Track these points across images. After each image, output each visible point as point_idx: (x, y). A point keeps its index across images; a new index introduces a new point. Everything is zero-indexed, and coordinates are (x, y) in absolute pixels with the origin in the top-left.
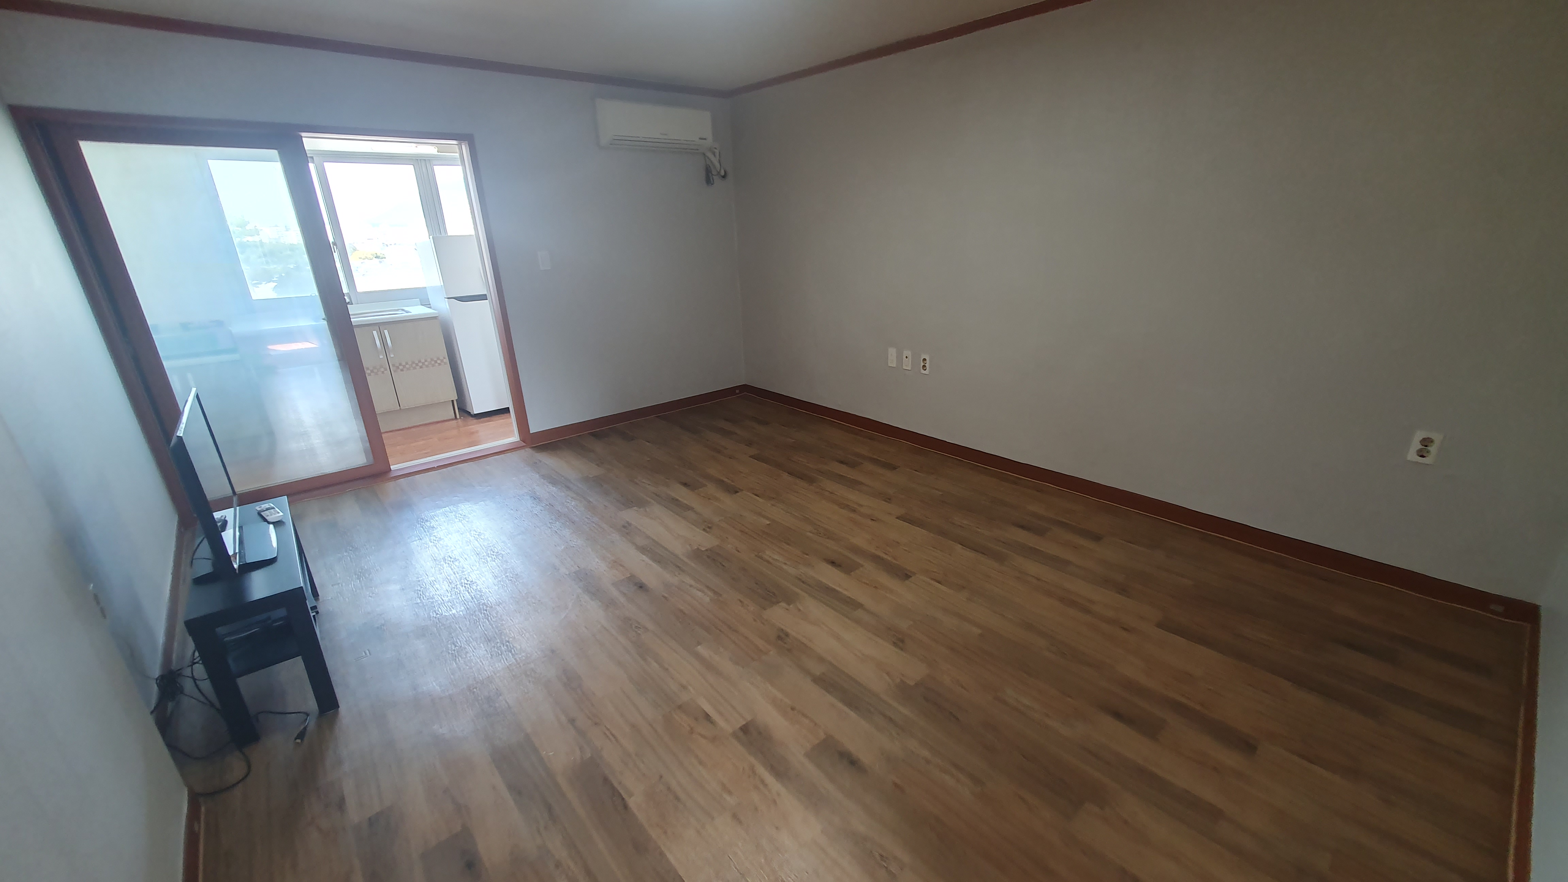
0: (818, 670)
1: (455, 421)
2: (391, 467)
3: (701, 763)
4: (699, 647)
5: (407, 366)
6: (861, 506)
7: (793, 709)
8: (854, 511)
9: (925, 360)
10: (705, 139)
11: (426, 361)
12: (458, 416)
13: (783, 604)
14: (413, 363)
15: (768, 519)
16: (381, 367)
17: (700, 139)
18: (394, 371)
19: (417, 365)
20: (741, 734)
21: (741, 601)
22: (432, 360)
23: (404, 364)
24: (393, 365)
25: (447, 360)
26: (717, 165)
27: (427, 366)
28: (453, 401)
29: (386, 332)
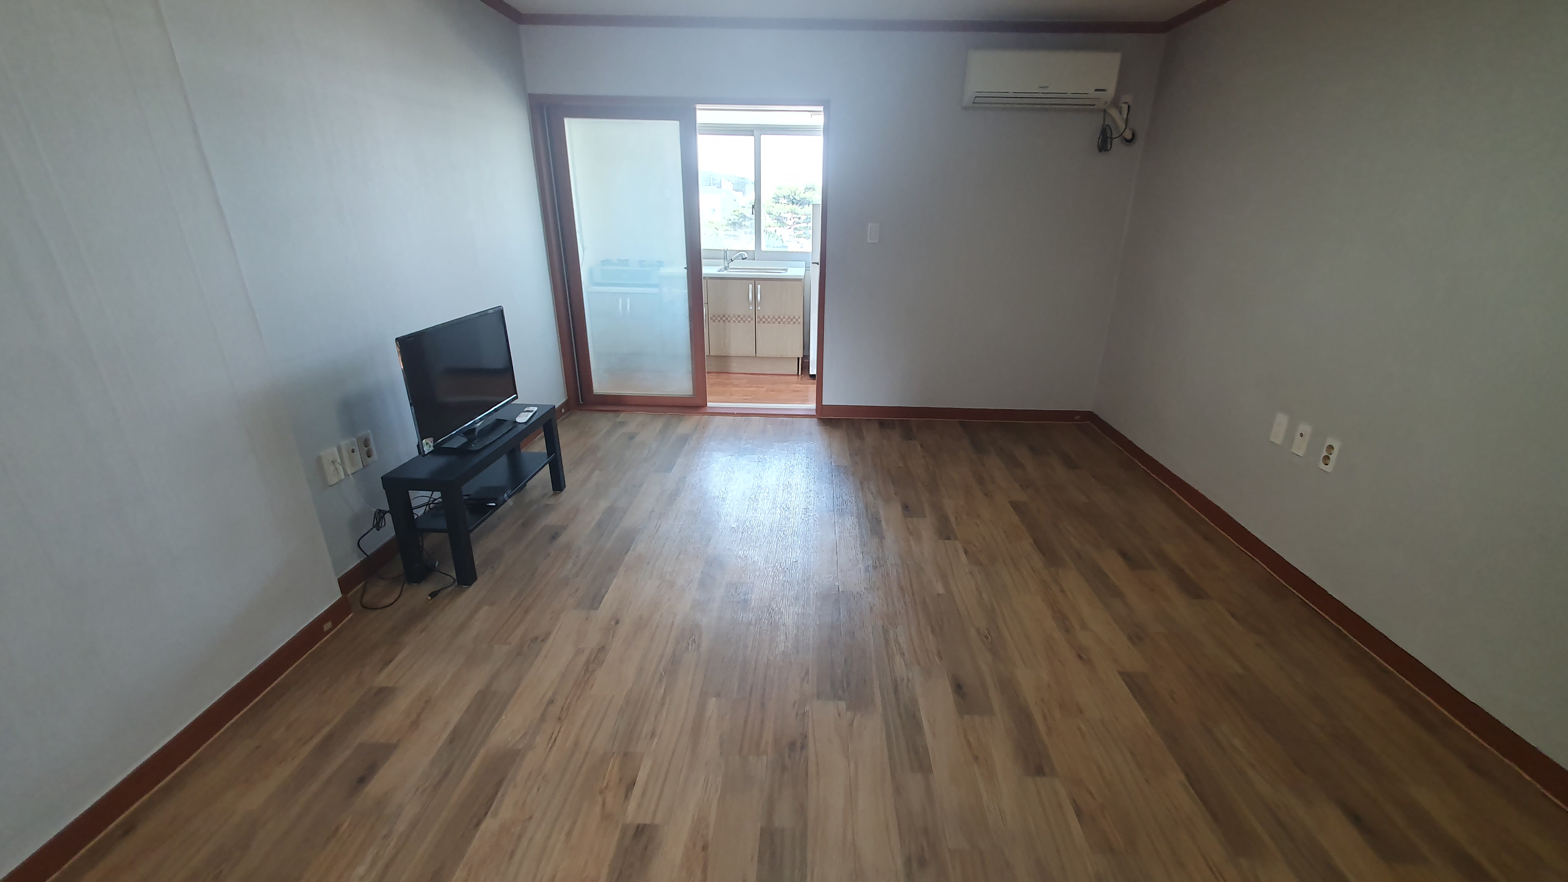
0: (784, 818)
1: (796, 377)
2: (708, 403)
3: (569, 834)
4: (714, 699)
5: (769, 320)
6: (1084, 627)
7: (705, 848)
8: (1067, 630)
9: (1331, 447)
10: (1103, 90)
11: (784, 318)
12: (800, 374)
13: (843, 705)
14: (774, 317)
15: (946, 585)
16: (749, 317)
17: (1097, 90)
18: (758, 323)
19: (776, 320)
20: (631, 832)
21: (807, 673)
22: (789, 318)
23: (766, 317)
24: (759, 317)
25: (801, 320)
26: (1122, 125)
27: (784, 323)
28: (798, 358)
29: (759, 286)
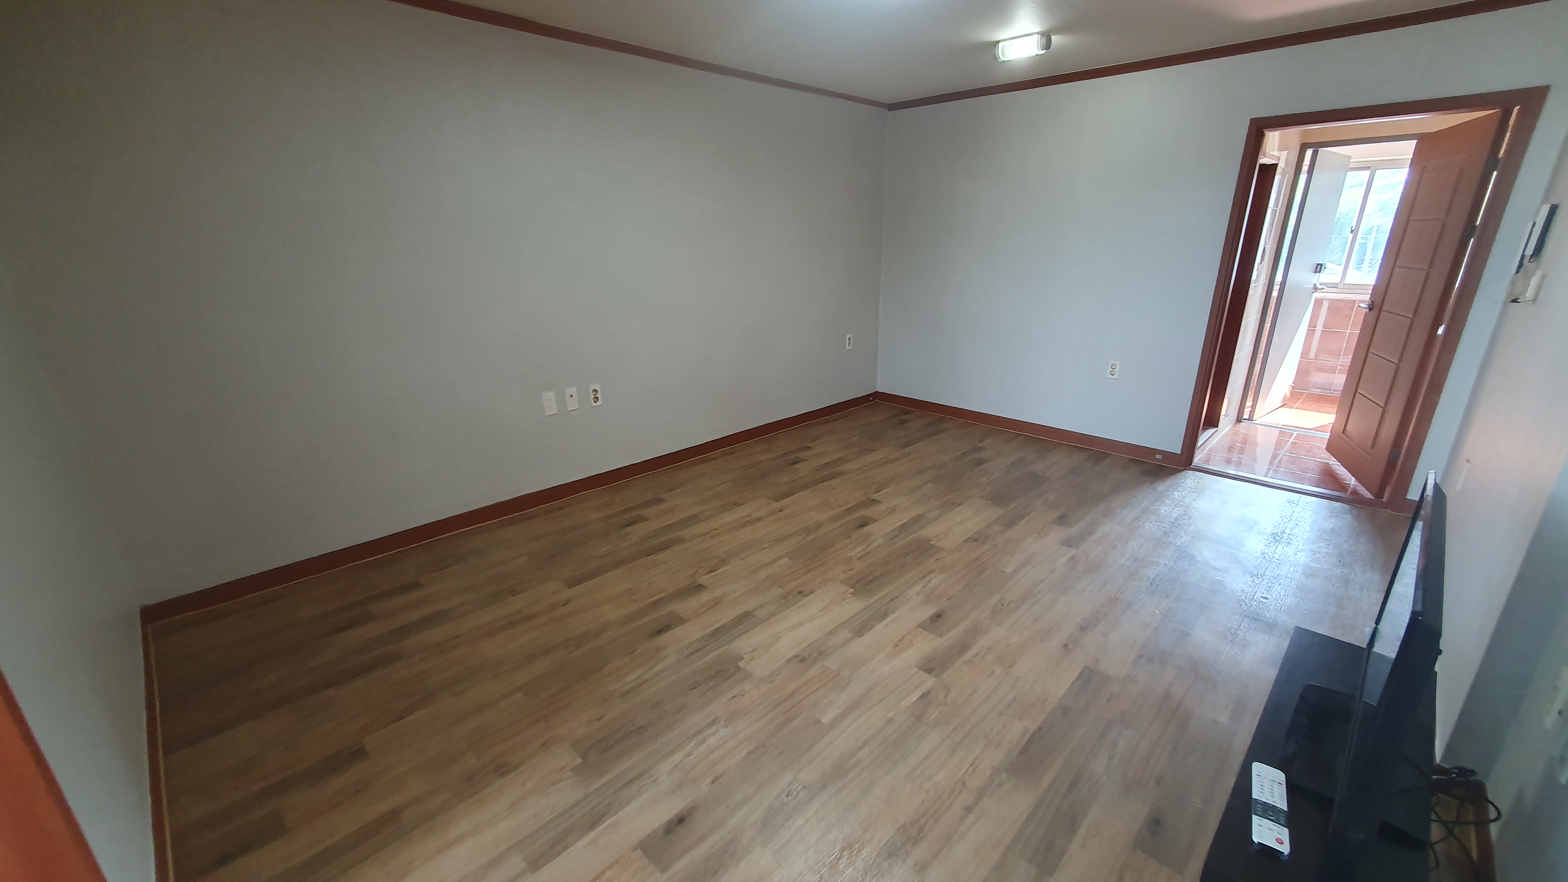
9: (595, 391)
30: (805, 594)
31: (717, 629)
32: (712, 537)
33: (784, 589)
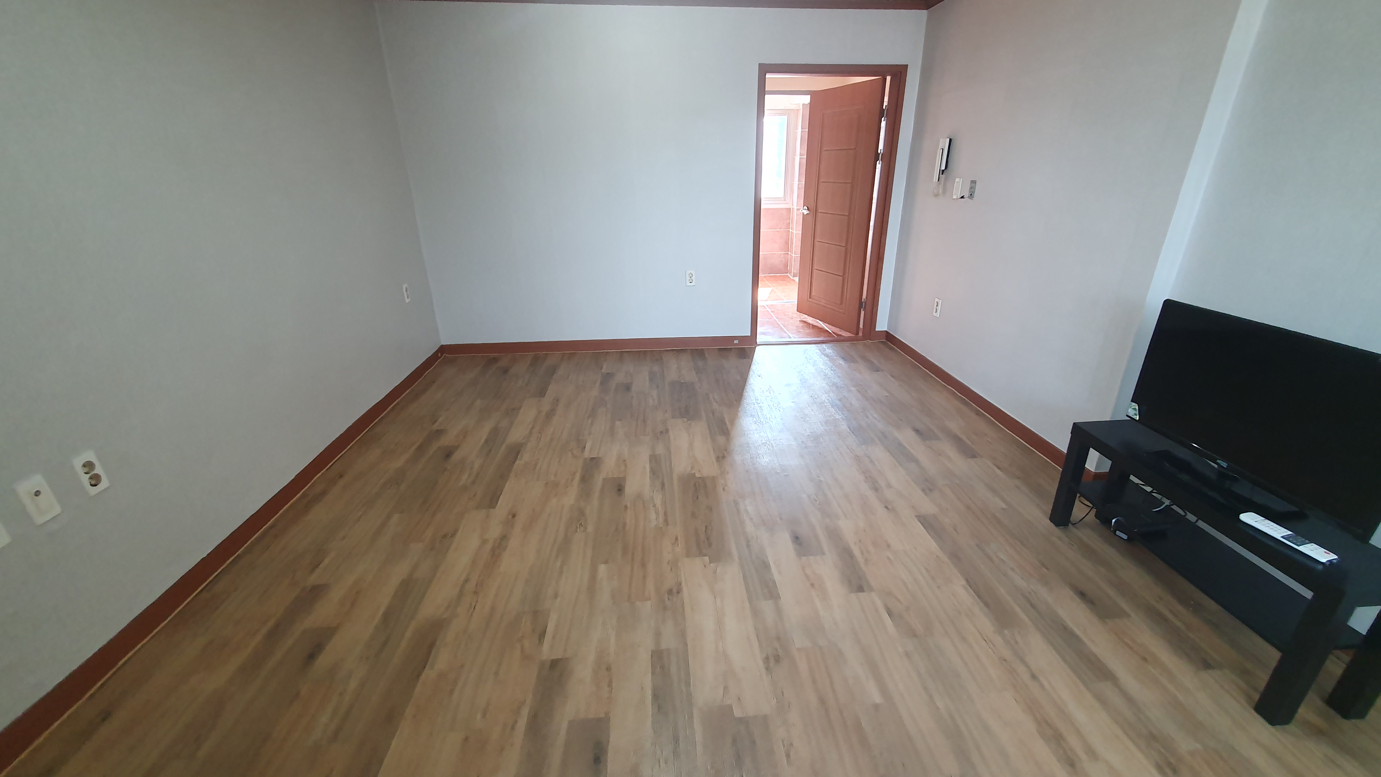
30: (675, 591)
31: (655, 697)
32: (476, 593)
33: (650, 599)
